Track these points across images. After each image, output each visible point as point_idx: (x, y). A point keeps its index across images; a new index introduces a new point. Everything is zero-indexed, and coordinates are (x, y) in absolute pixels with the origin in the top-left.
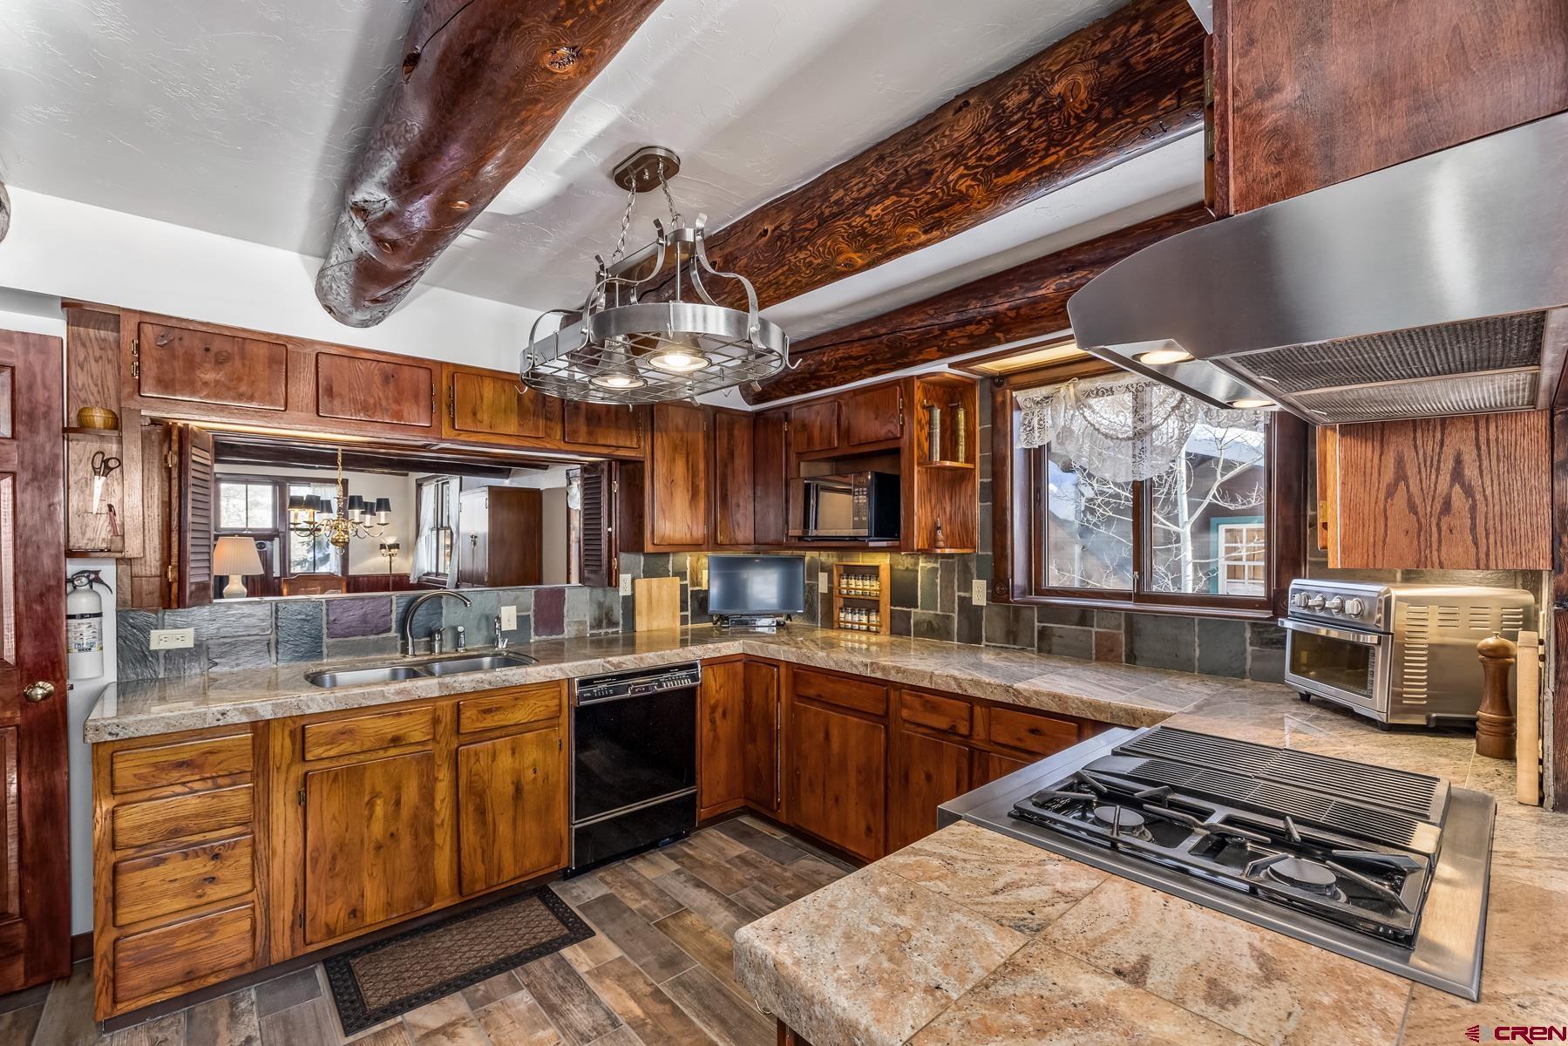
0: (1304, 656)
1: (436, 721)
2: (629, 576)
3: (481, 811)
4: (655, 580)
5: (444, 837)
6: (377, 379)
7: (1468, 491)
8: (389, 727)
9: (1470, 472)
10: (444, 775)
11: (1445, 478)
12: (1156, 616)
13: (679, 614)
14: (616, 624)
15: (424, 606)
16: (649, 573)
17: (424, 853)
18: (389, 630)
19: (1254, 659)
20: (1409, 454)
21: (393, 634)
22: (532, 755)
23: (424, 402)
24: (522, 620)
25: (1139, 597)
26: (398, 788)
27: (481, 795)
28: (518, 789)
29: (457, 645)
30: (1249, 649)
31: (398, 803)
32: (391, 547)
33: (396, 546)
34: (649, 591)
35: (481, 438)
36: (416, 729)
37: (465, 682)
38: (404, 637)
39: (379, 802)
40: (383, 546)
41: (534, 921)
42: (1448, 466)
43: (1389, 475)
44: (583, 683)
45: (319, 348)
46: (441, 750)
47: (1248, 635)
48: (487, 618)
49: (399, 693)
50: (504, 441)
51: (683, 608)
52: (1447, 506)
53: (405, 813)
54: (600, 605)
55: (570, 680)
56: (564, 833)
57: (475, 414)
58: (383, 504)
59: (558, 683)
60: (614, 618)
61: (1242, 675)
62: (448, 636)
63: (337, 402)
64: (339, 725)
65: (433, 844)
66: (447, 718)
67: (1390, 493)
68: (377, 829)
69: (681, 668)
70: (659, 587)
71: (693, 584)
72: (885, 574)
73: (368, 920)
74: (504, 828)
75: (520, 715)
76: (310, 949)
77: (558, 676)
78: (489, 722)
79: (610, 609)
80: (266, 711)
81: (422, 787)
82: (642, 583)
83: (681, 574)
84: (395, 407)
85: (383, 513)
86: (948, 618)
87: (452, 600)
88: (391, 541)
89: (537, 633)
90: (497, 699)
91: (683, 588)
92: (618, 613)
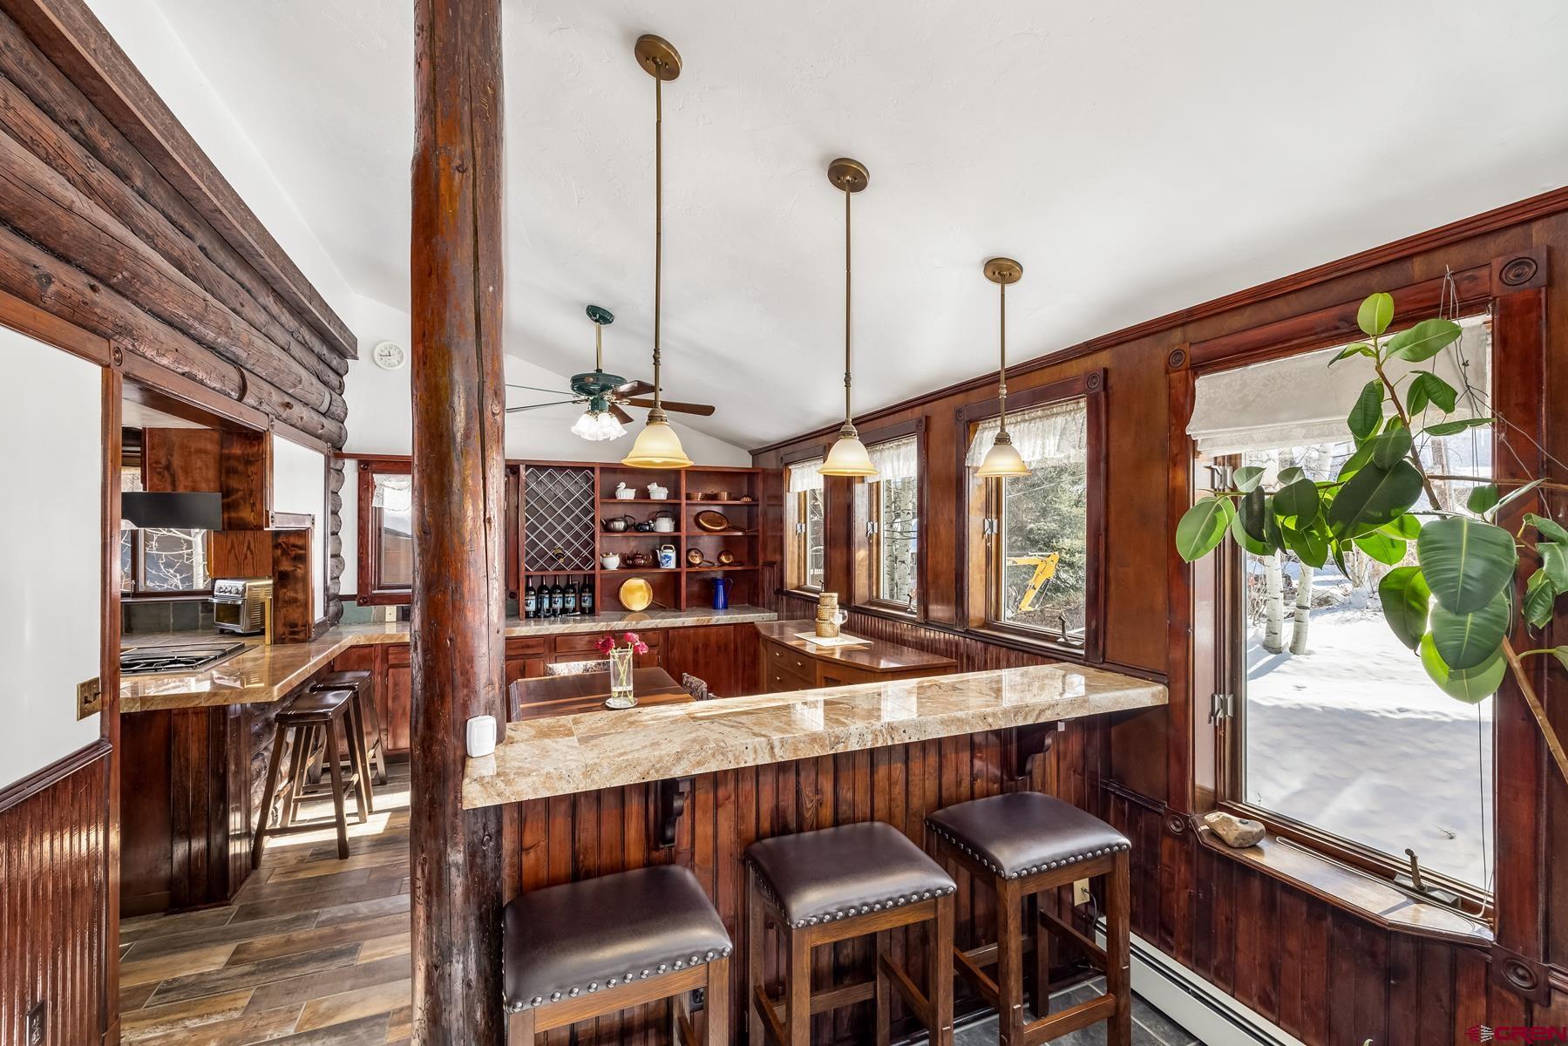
0: (222, 613)
7: (252, 552)
9: (252, 546)
11: (245, 548)
12: (146, 604)
19: (204, 619)
20: (235, 539)
25: (136, 594)
30: (201, 615)
42: (246, 544)
43: (229, 546)
47: (200, 608)
52: (246, 557)
61: (196, 628)
67: (230, 552)
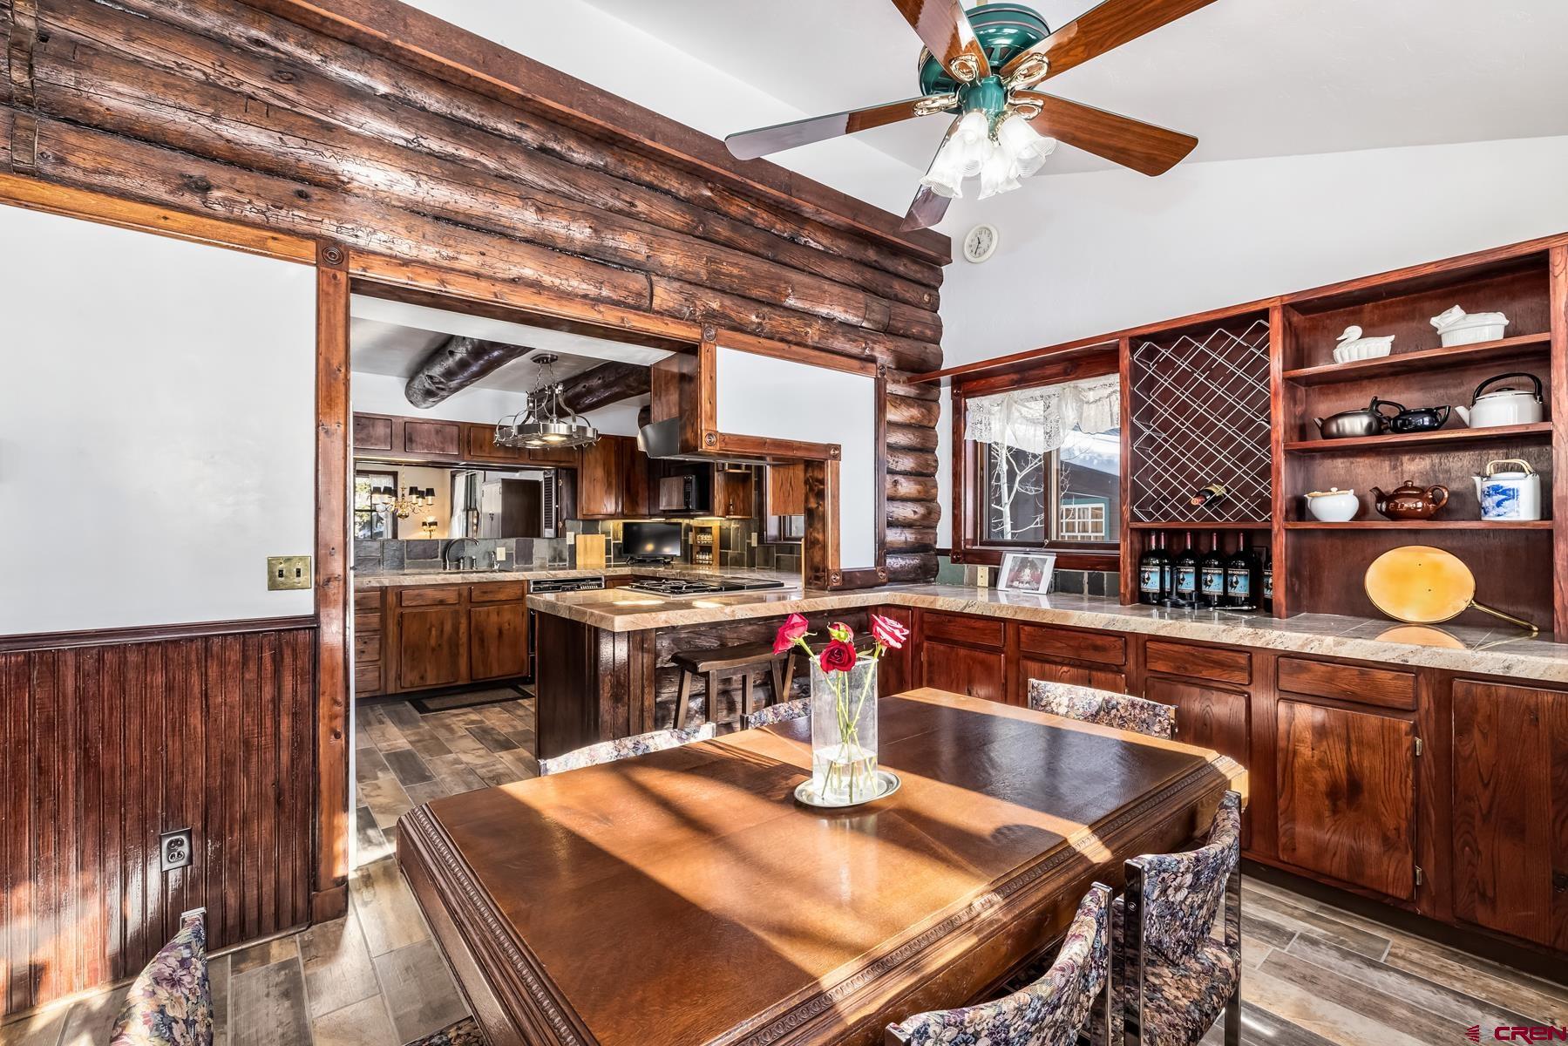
1: (460, 595)
2: (573, 533)
3: (482, 641)
4: (589, 536)
5: (463, 651)
6: (433, 432)
8: (439, 595)
10: (464, 621)
13: (604, 556)
14: (565, 560)
15: (455, 545)
16: (585, 532)
17: (454, 656)
18: (437, 557)
21: (439, 559)
22: (507, 616)
23: (455, 443)
24: (509, 556)
26: (442, 624)
27: (482, 632)
28: (500, 632)
29: (472, 566)
31: (442, 631)
32: (431, 524)
33: (435, 524)
34: (585, 541)
35: (484, 459)
36: (451, 597)
37: (474, 577)
38: (445, 561)
39: (434, 629)
40: (424, 524)
41: (510, 693)
44: (535, 583)
45: (406, 420)
46: (462, 609)
48: (489, 553)
49: (443, 579)
50: (496, 460)
51: (608, 552)
53: (446, 636)
54: (555, 549)
55: (528, 581)
56: (525, 658)
57: (481, 447)
58: (430, 492)
59: (521, 582)
60: (564, 557)
62: (468, 562)
63: (414, 445)
64: (417, 592)
65: (458, 653)
66: (465, 593)
68: (433, 642)
69: (593, 579)
70: (592, 540)
71: (615, 539)
72: (716, 532)
73: (428, 683)
74: (493, 650)
75: (502, 597)
76: (404, 691)
77: (522, 578)
78: (486, 598)
79: (561, 552)
80: (386, 582)
81: (453, 625)
82: (580, 537)
83: (607, 533)
84: (441, 445)
85: (430, 497)
86: (743, 554)
87: (470, 543)
88: (431, 519)
89: (517, 563)
90: (491, 587)
91: (608, 542)
92: (566, 554)
